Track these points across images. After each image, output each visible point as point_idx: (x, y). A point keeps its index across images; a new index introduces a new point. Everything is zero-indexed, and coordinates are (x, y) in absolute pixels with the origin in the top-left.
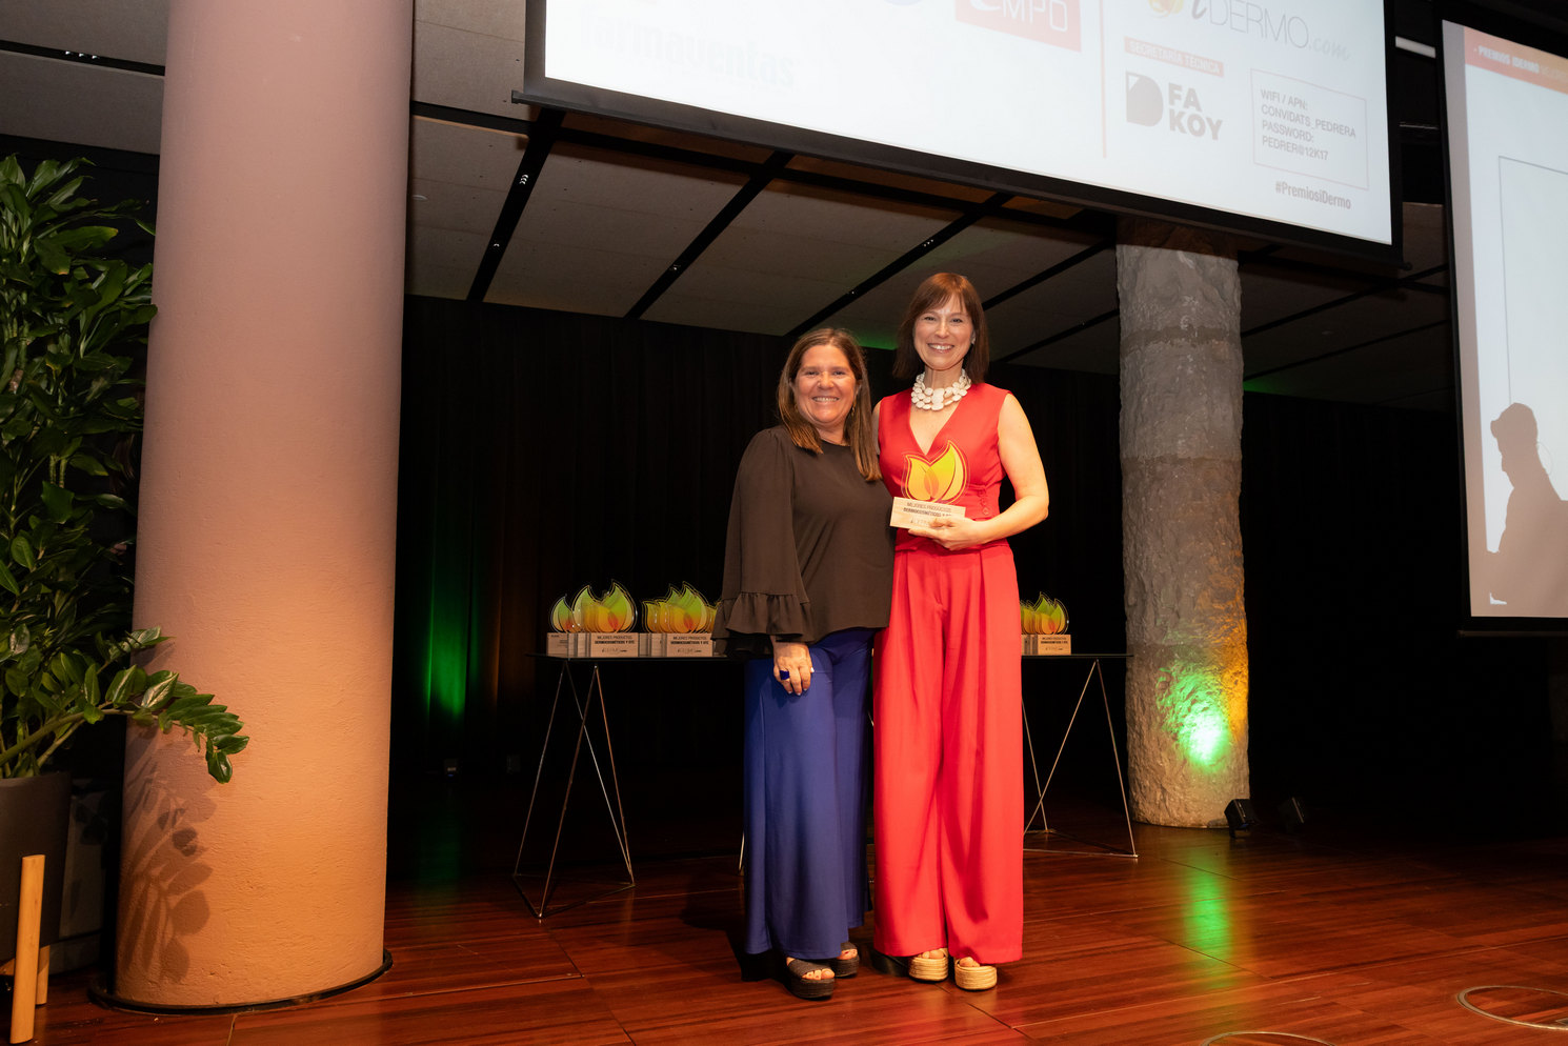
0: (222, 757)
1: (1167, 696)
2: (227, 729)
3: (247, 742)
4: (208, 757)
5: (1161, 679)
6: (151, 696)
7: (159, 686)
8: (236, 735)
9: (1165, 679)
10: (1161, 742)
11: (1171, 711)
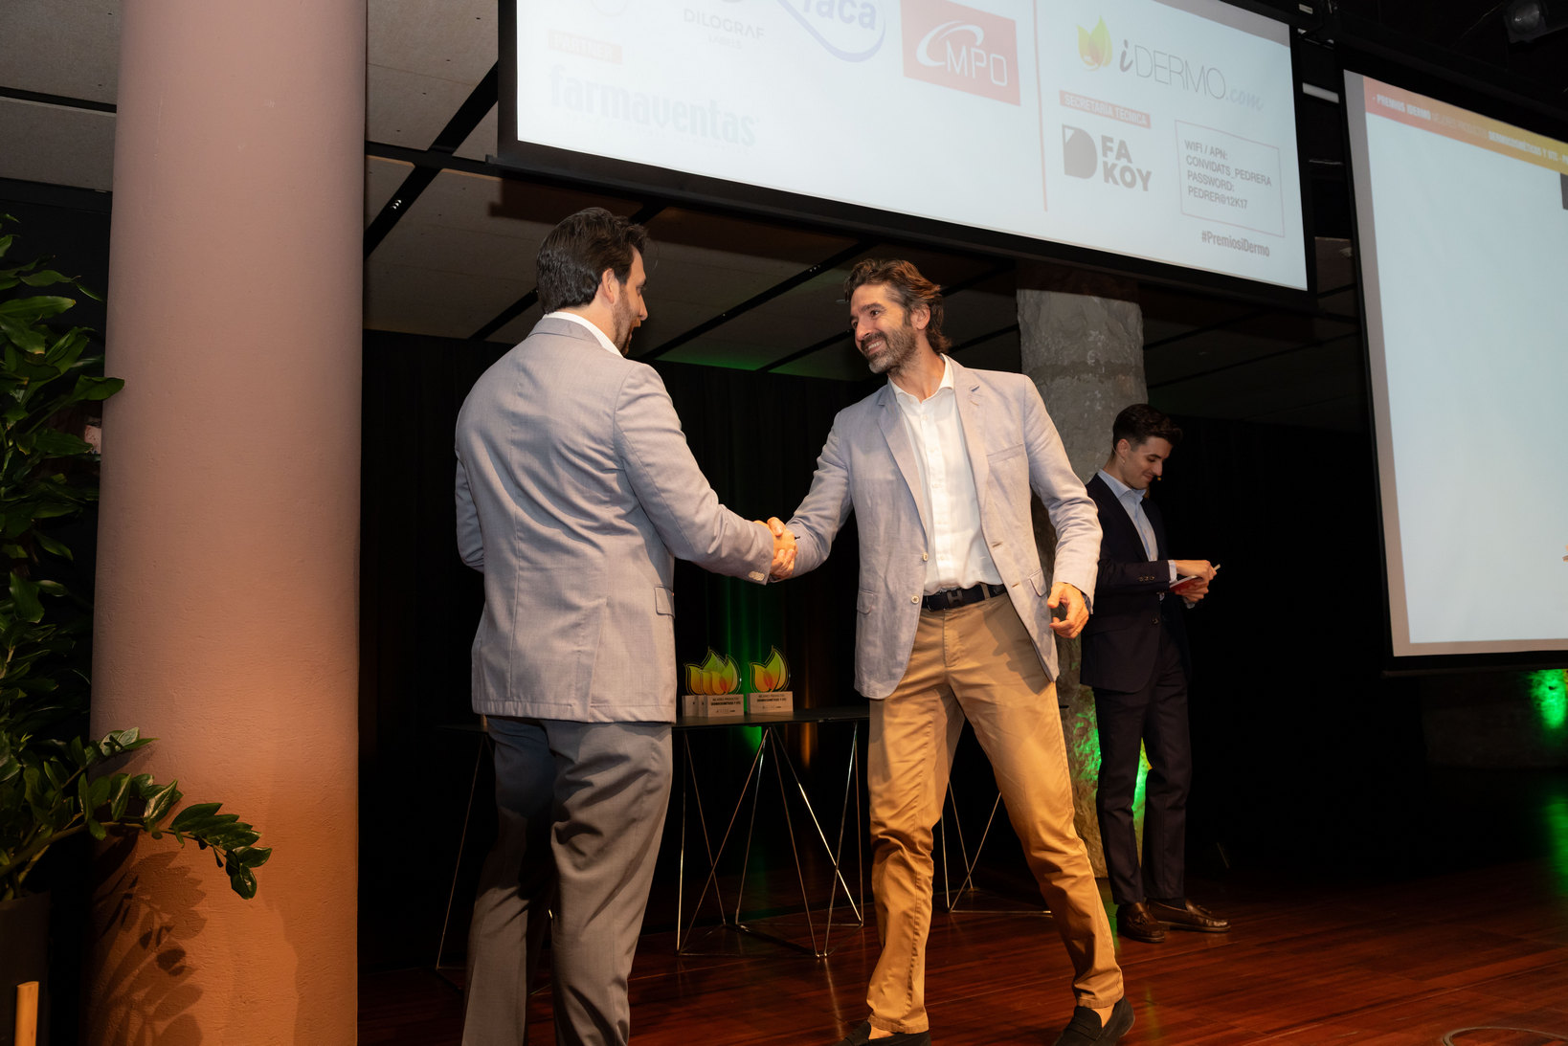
0: (246, 871)
1: (1085, 743)
2: (244, 840)
3: (269, 854)
4: (230, 871)
5: (1079, 725)
6: (152, 805)
7: (159, 795)
8: (257, 846)
9: (1083, 724)
10: (1081, 791)
11: (1090, 758)
